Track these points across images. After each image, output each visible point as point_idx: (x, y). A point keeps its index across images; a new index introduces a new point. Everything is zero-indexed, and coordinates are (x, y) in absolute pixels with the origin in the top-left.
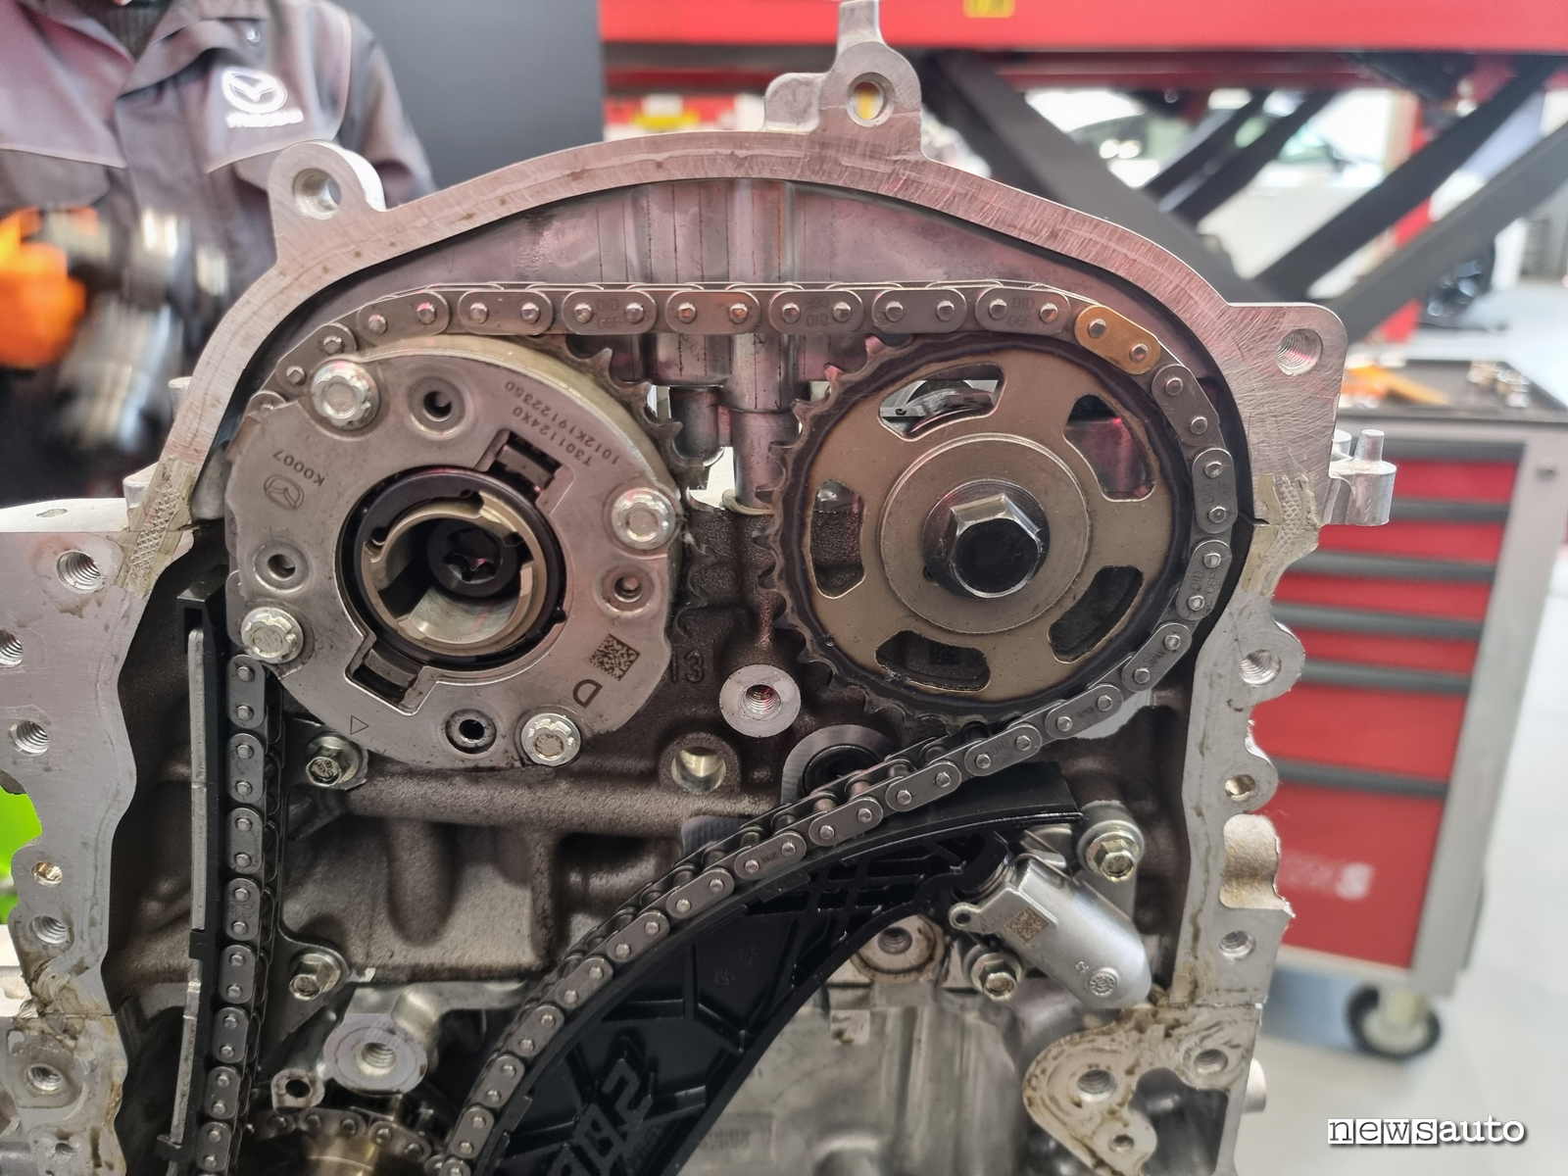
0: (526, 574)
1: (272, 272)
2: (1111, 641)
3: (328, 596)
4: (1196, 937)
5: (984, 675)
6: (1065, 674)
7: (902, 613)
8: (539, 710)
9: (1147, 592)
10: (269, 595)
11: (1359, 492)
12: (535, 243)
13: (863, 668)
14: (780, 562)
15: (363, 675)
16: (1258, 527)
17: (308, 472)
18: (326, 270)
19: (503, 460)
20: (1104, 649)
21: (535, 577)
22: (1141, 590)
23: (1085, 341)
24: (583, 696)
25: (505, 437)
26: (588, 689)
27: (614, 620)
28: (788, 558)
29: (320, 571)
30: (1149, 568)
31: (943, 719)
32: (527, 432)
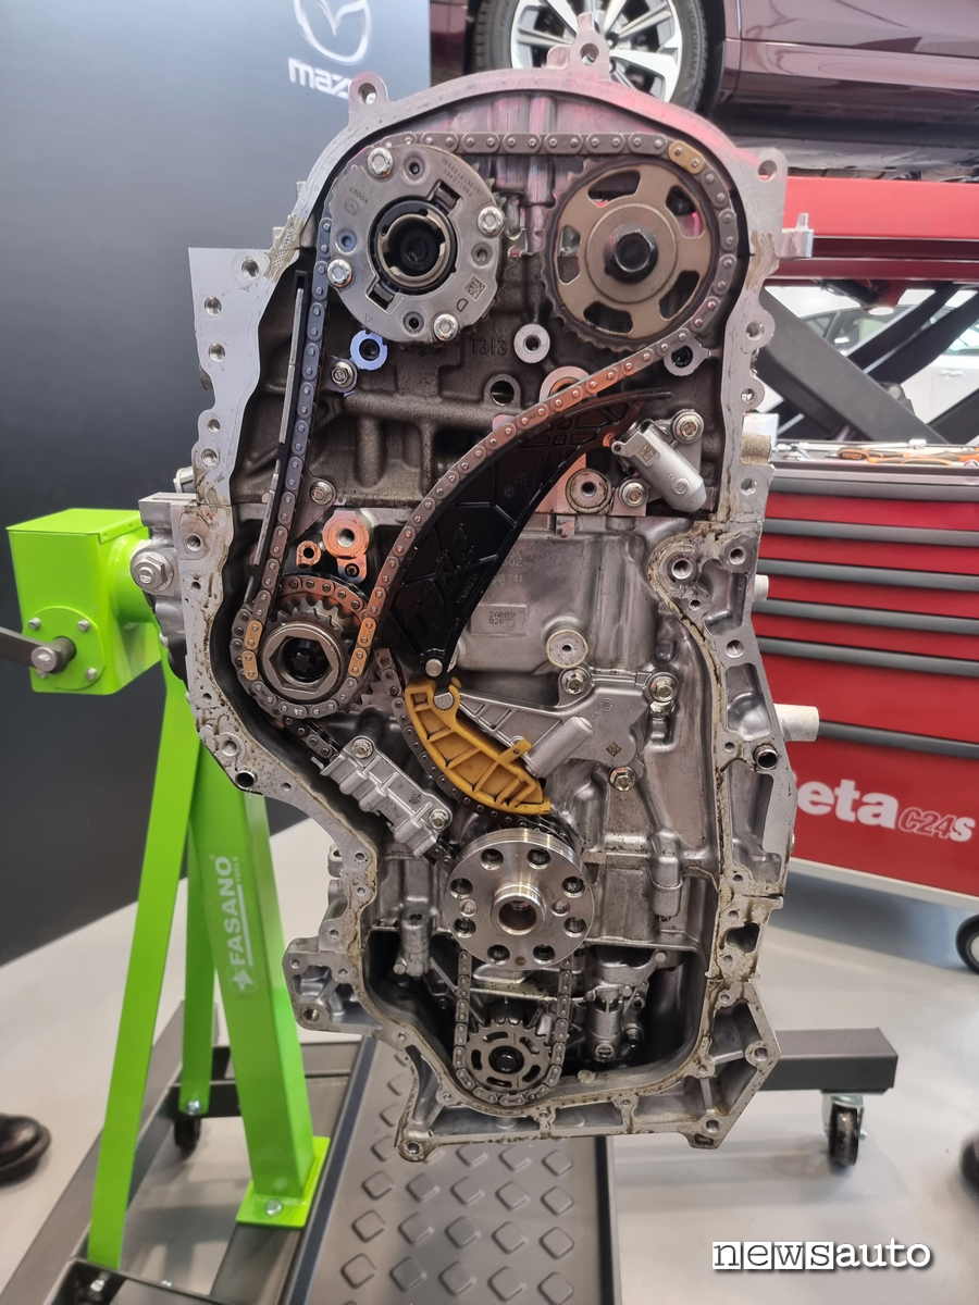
0: (442, 246)
1: (345, 130)
2: (687, 307)
3: (364, 255)
4: (729, 482)
5: (629, 326)
6: (667, 324)
7: (594, 291)
8: (442, 313)
9: (702, 283)
10: (340, 255)
11: (796, 240)
12: (450, 123)
13: (577, 320)
14: (544, 265)
15: (374, 295)
16: (751, 258)
17: (362, 197)
18: (367, 128)
19: (438, 195)
20: (683, 312)
21: (446, 247)
22: (699, 283)
23: (673, 158)
24: (460, 307)
25: (439, 184)
26: (463, 303)
27: (475, 271)
28: (547, 262)
29: (360, 246)
30: (702, 272)
31: (613, 349)
32: (450, 182)
